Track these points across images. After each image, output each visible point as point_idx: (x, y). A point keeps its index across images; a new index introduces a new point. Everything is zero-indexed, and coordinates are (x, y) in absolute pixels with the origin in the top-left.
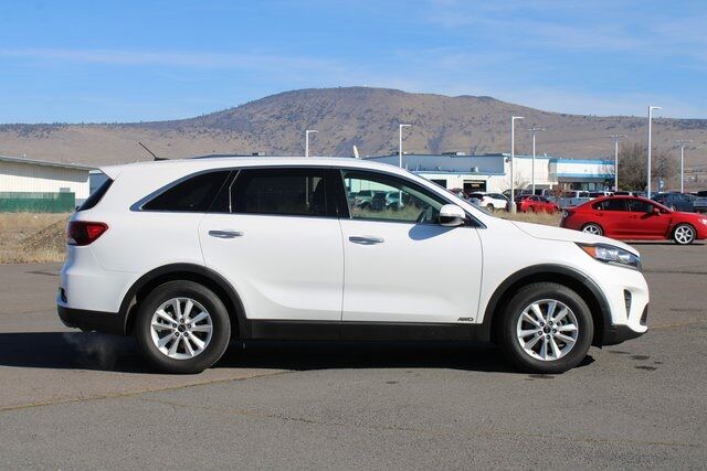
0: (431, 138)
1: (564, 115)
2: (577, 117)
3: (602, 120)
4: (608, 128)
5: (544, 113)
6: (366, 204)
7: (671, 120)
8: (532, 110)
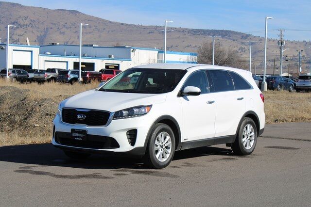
0: (39, 35)
1: (122, 24)
2: (131, 25)
3: (145, 28)
4: (149, 33)
5: (110, 22)
6: (52, 78)
7: (186, 29)
8: (103, 20)
